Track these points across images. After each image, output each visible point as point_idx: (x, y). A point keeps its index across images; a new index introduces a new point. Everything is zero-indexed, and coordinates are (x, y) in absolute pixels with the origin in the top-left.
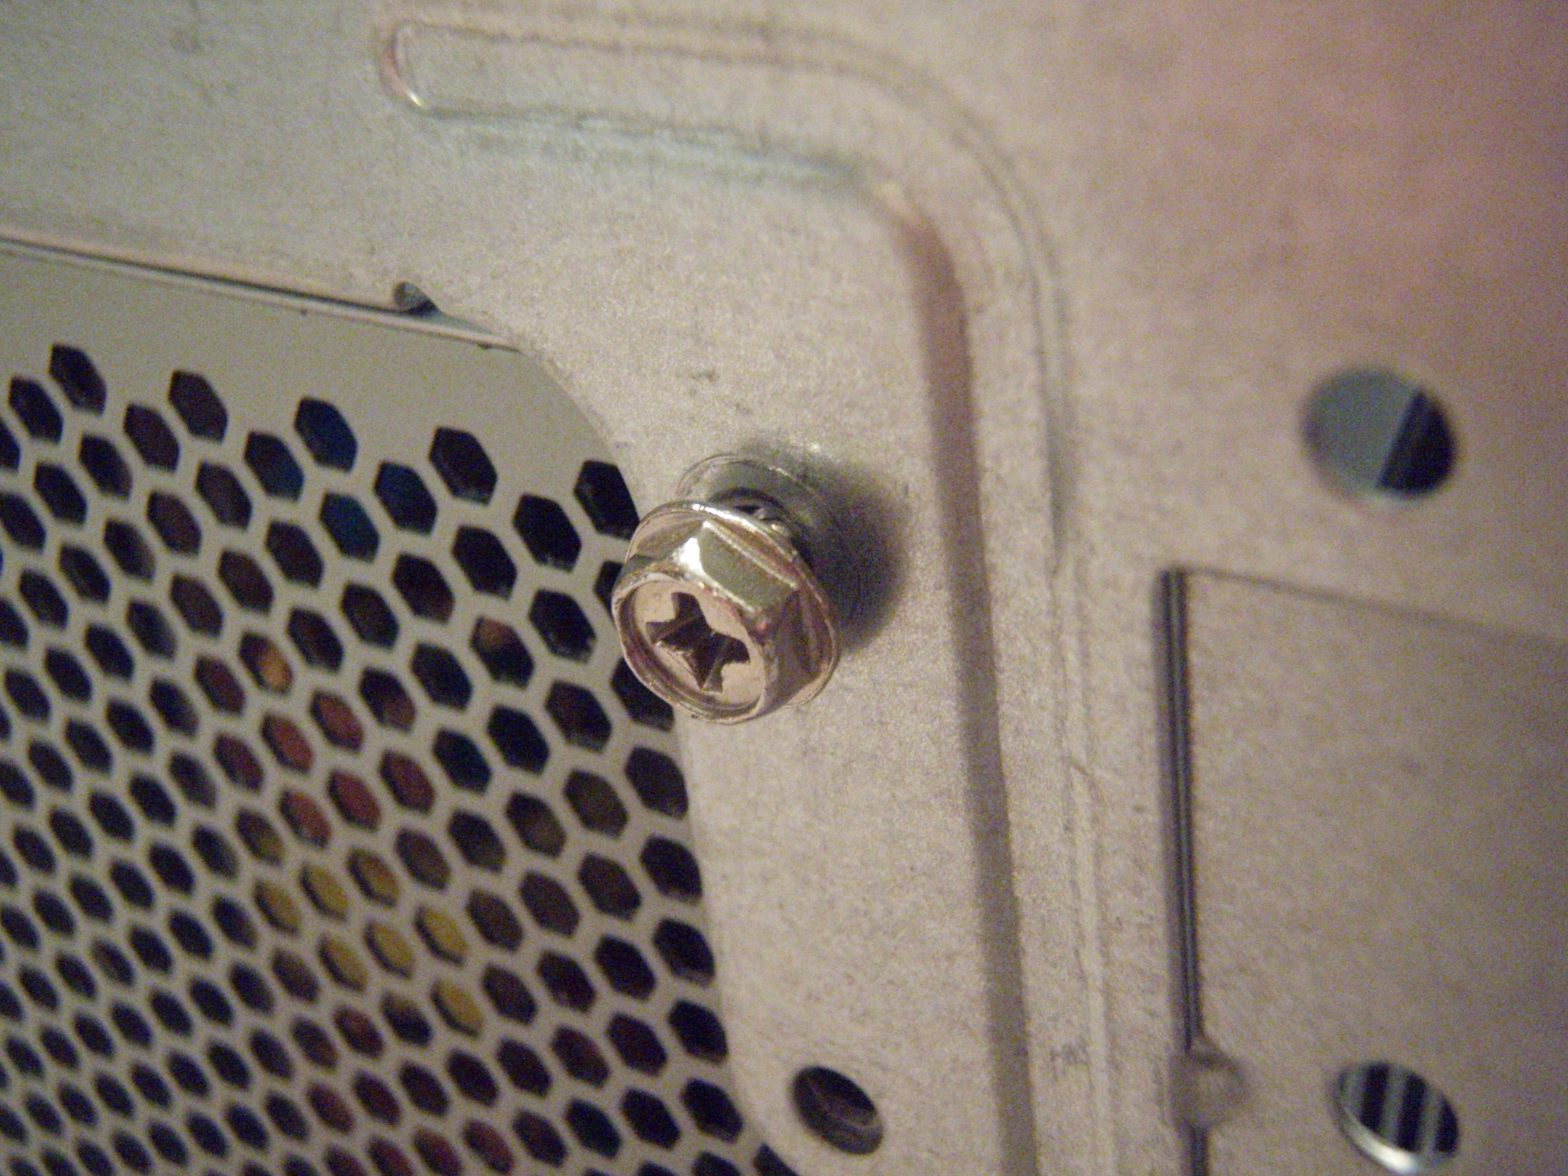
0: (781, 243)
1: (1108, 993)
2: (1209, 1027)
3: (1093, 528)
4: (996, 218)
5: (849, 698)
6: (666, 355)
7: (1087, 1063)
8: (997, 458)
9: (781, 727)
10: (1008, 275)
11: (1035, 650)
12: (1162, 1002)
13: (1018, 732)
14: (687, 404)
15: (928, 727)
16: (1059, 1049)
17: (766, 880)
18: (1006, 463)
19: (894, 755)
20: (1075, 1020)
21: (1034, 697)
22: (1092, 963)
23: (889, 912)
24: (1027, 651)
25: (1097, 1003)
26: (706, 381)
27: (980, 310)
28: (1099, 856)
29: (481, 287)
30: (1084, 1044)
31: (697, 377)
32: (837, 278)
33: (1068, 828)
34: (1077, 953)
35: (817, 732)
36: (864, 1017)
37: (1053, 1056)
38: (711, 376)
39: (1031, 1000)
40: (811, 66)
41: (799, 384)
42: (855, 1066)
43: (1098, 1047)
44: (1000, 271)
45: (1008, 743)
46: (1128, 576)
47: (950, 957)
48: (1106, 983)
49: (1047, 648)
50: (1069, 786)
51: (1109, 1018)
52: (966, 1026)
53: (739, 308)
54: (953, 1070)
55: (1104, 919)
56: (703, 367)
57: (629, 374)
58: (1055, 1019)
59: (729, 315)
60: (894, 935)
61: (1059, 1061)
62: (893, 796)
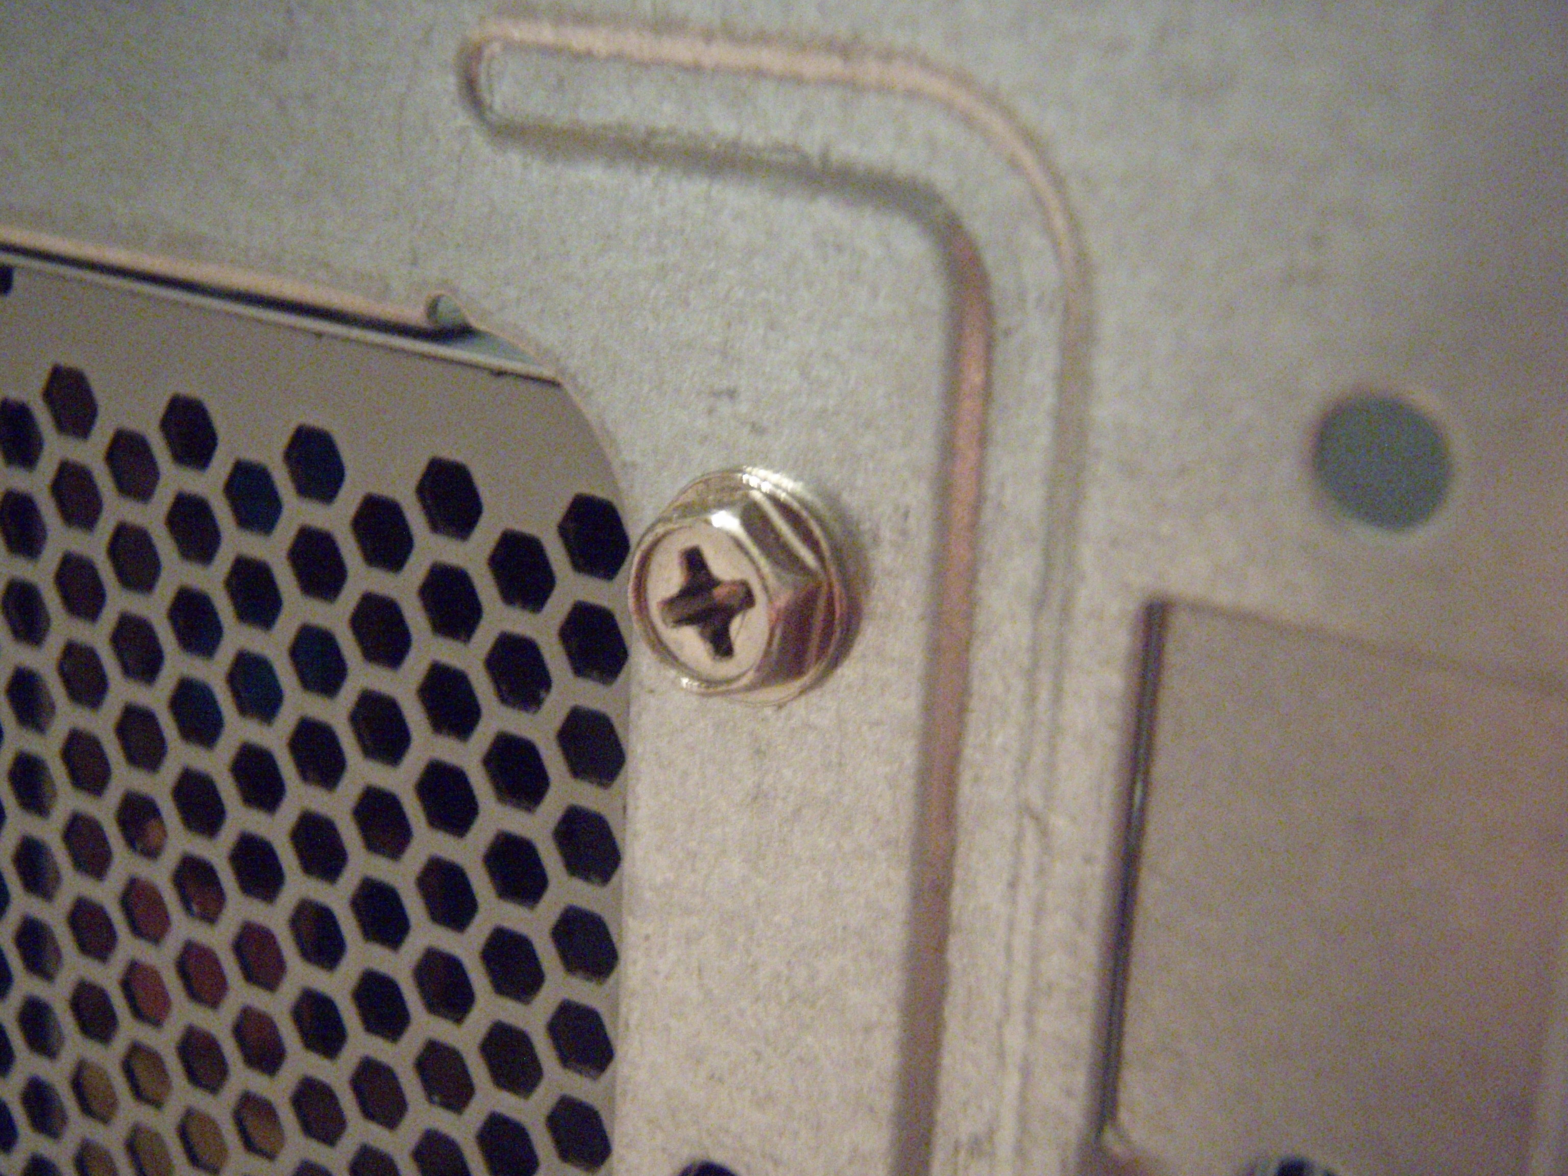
0: (825, 259)
1: (1026, 1072)
2: (1124, 1116)
3: (1087, 555)
4: (1037, 241)
5: (811, 737)
6: (690, 371)
7: (992, 1155)
8: (1002, 486)
9: (736, 769)
10: (1040, 300)
11: (1008, 689)
12: (1080, 1079)
13: (977, 779)
14: (701, 423)
15: (887, 769)
16: (964, 1138)
17: (689, 941)
18: (1009, 491)
19: (846, 800)
20: (987, 1105)
21: (999, 740)
22: (1015, 1039)
23: (812, 979)
24: (1000, 689)
25: (1013, 1081)
26: (726, 399)
27: (1008, 333)
28: (1039, 911)
29: (519, 300)
30: (991, 1133)
31: (716, 394)
32: (874, 294)
33: (1013, 885)
34: (1000, 1026)
35: (772, 774)
36: (765, 1101)
37: (956, 1149)
38: (732, 394)
39: (945, 1081)
40: (884, 89)
41: (818, 403)
42: (746, 1158)
43: (1007, 1135)
44: (1033, 295)
45: (966, 789)
46: (1114, 608)
47: (868, 1029)
48: (1026, 1058)
49: (1019, 685)
50: (1019, 838)
51: (1023, 1099)
52: (871, 1110)
53: (772, 326)
54: (851, 1162)
55: (1035, 982)
56: (725, 384)
57: (650, 391)
58: (965, 1104)
59: (761, 331)
60: (813, 1005)
61: (962, 1154)
62: (839, 846)
